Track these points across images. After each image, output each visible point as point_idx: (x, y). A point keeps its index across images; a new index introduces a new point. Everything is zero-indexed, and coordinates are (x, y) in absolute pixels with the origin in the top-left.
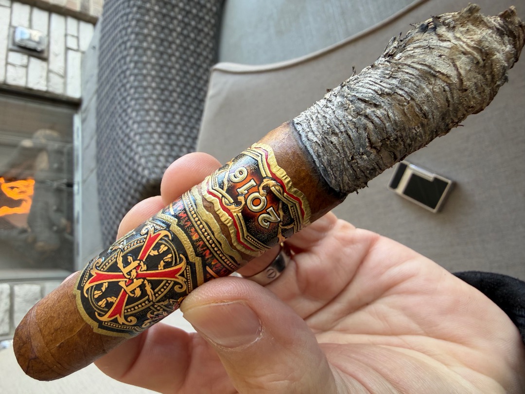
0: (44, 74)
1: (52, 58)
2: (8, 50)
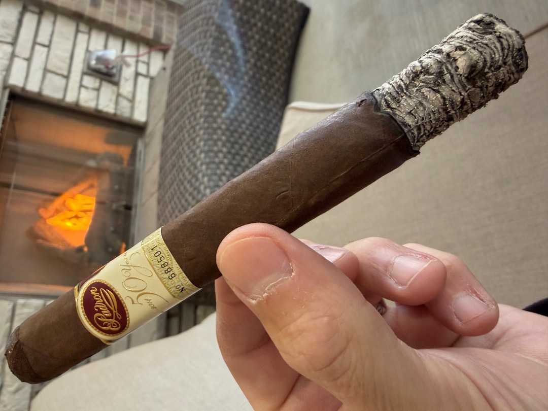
0: (114, 98)
1: (122, 83)
2: (83, 73)
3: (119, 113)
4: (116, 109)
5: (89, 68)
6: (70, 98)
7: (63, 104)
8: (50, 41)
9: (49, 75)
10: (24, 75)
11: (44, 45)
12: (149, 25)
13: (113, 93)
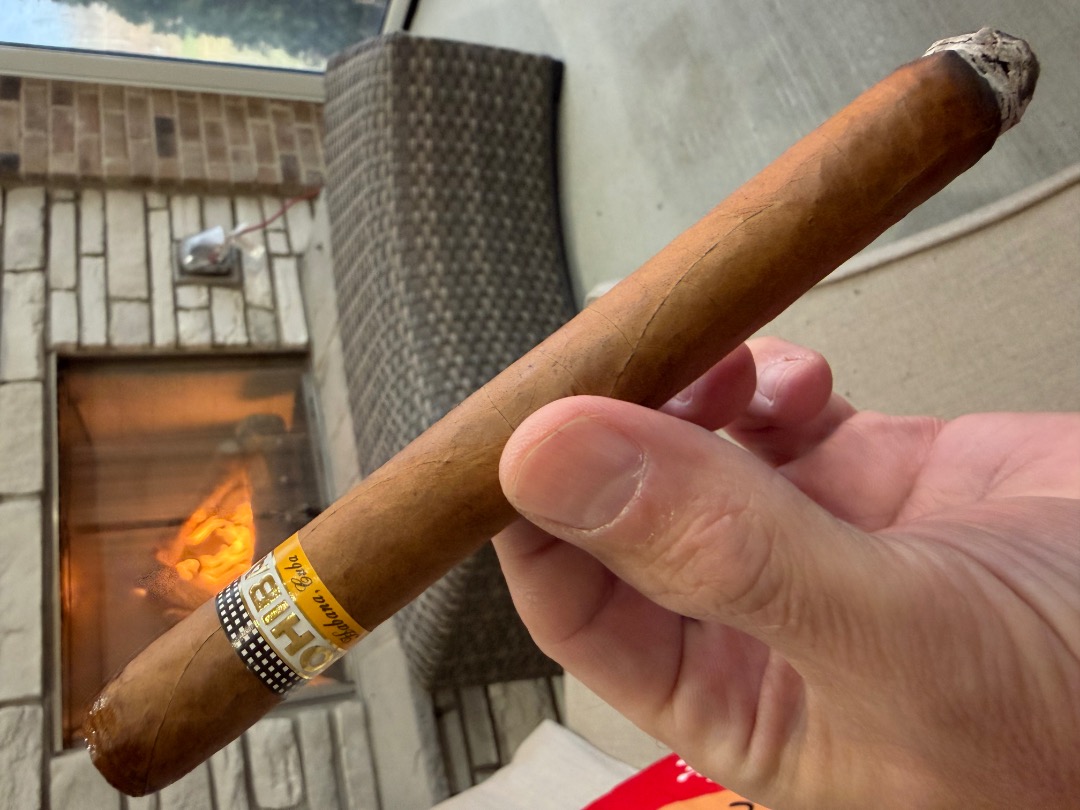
0: (240, 316)
1: (248, 281)
2: (175, 285)
3: (254, 339)
4: (248, 334)
5: (183, 270)
6: (163, 339)
7: (155, 352)
8: (105, 244)
9: (116, 308)
10: (74, 320)
11: (95, 255)
12: (271, 159)
13: (237, 306)
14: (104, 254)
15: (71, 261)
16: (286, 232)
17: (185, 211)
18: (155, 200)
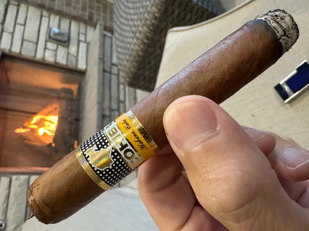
0: (66, 56)
1: (71, 46)
2: (46, 41)
3: (69, 64)
4: (67, 62)
5: (50, 37)
6: (39, 56)
7: (35, 60)
8: (25, 22)
9: (25, 43)
10: (10, 43)
11: (21, 25)
12: (86, 11)
13: (65, 53)
14: (25, 25)
15: (13, 24)
16: (85, 35)
17: (54, 20)
18: (45, 13)
